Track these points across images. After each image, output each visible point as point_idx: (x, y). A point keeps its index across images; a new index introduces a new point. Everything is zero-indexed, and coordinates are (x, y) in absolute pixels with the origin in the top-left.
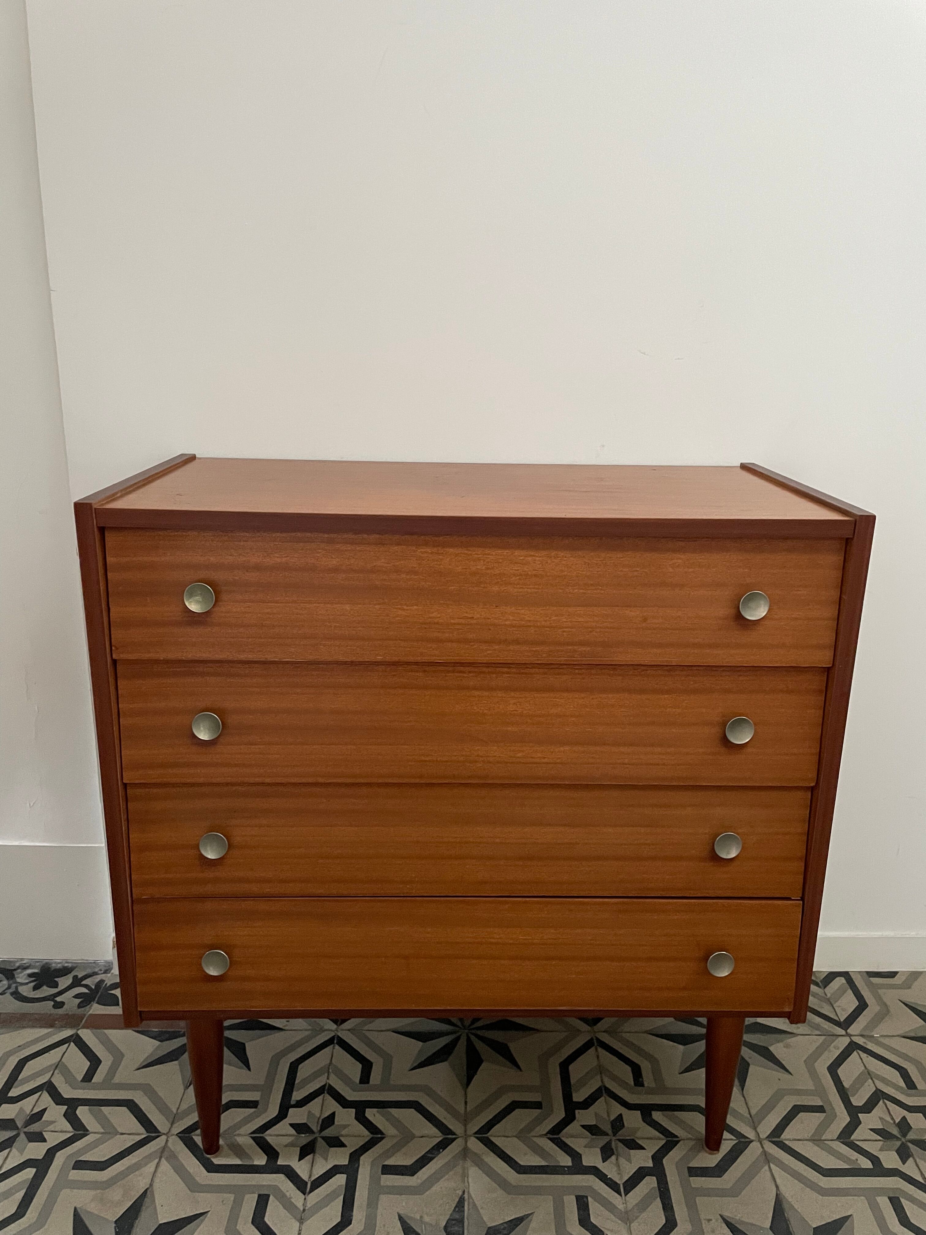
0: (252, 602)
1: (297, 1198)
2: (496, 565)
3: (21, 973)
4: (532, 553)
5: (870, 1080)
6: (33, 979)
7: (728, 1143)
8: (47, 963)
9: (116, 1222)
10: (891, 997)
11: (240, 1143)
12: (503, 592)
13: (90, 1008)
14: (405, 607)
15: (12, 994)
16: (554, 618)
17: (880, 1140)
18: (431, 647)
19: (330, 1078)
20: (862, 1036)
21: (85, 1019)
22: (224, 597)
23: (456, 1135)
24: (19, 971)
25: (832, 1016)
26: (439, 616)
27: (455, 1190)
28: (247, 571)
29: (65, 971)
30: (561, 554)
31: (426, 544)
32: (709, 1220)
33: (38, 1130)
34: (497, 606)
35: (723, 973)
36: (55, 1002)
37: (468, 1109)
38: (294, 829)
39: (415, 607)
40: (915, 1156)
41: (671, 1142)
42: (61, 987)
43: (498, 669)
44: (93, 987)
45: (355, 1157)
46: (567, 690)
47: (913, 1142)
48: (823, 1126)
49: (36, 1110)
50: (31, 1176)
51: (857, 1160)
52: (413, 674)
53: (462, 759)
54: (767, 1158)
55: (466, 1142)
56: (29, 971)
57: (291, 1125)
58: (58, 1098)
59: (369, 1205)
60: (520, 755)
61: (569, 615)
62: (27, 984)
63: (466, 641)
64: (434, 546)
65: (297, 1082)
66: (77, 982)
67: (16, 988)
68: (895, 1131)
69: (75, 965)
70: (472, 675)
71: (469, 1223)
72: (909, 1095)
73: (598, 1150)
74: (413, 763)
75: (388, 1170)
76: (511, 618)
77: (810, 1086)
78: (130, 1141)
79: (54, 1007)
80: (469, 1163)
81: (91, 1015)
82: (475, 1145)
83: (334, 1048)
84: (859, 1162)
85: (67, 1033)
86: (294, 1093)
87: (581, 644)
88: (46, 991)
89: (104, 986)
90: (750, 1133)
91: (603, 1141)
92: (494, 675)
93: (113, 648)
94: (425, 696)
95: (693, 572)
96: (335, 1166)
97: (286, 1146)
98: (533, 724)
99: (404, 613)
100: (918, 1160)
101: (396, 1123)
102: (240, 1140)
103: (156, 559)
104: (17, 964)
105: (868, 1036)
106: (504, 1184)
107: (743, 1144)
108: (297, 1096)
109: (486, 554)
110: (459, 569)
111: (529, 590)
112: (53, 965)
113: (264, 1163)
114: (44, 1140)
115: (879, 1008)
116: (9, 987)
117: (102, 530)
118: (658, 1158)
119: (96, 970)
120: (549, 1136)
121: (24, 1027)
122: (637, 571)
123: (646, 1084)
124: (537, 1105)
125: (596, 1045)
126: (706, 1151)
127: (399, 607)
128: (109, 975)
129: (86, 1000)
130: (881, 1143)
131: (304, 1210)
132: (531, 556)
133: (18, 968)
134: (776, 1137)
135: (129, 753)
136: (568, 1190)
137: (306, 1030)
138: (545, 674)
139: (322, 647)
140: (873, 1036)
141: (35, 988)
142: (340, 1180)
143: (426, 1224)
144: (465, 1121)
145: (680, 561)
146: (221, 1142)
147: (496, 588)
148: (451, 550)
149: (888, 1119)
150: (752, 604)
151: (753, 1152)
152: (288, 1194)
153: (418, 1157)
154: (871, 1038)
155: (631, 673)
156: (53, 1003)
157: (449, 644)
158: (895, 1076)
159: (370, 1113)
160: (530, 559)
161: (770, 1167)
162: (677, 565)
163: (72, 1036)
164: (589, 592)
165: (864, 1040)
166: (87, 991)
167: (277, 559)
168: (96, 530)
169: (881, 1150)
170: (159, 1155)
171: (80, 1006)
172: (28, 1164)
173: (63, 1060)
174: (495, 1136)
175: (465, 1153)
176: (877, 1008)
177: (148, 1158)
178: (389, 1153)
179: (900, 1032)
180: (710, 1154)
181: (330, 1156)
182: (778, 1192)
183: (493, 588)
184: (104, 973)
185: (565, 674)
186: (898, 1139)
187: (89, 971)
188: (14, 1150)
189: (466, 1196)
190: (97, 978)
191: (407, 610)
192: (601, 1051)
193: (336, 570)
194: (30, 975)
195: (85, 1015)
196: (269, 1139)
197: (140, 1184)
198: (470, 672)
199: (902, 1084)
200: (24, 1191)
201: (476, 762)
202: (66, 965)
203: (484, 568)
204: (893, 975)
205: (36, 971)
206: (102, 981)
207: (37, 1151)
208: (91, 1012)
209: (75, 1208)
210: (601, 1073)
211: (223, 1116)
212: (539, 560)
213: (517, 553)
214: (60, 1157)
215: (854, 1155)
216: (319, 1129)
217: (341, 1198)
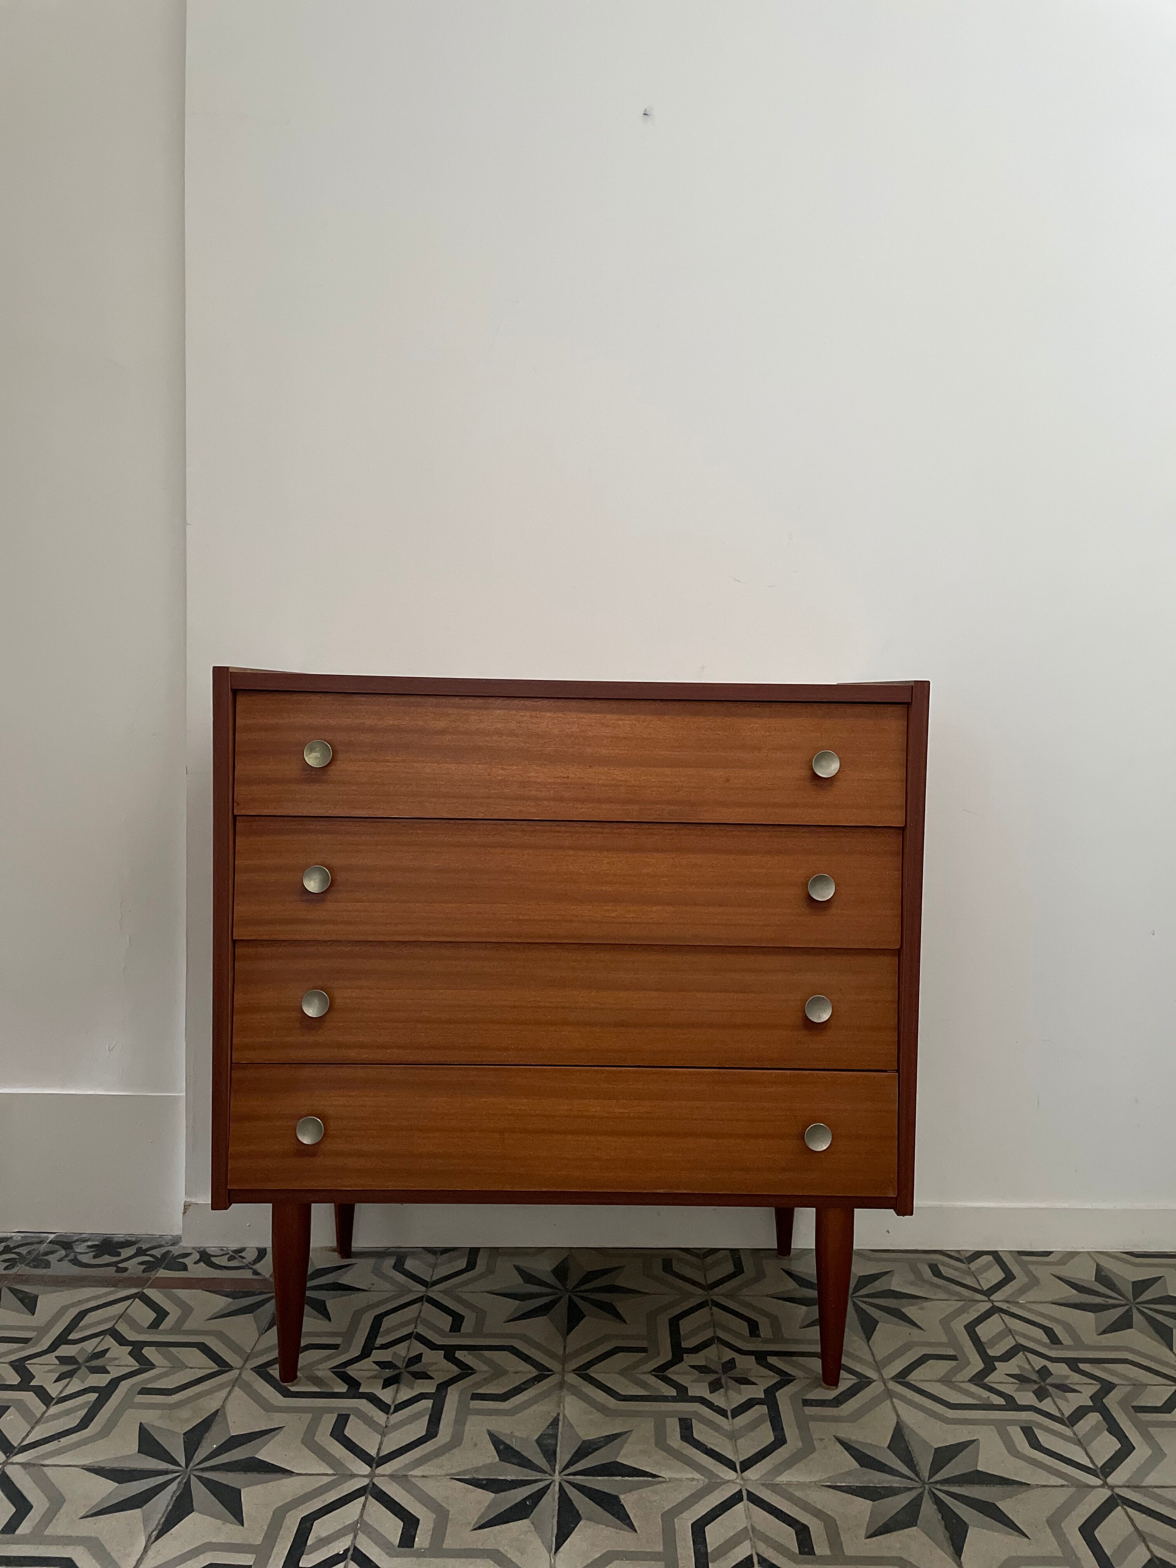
0: (366, 761)
1: (380, 1417)
2: (589, 728)
3: (80, 1245)
4: (623, 717)
5: (1011, 1336)
6: (93, 1249)
7: (846, 1381)
8: (107, 1237)
9: (184, 1434)
10: (1042, 1272)
11: (319, 1376)
12: (596, 753)
13: (157, 1272)
14: (505, 767)
15: (70, 1261)
16: (643, 778)
17: (1015, 1383)
18: (529, 805)
19: (418, 1327)
20: (1007, 1302)
21: (150, 1282)
22: (340, 756)
23: (552, 1371)
24: (77, 1243)
25: (977, 1286)
26: (536, 775)
27: (549, 1413)
28: (362, 733)
29: (127, 1244)
30: (649, 718)
31: (526, 709)
32: (821, 1440)
33: (101, 1364)
34: (590, 767)
35: (821, 1146)
36: (118, 1267)
37: (567, 1352)
38: (394, 991)
39: (515, 767)
40: (1053, 1396)
41: (786, 1379)
42: (122, 1257)
43: (592, 829)
44: (159, 1257)
45: (443, 1387)
46: (657, 850)
47: (1052, 1385)
48: (954, 1371)
49: (99, 1349)
50: (94, 1399)
51: (989, 1397)
52: (512, 833)
53: (557, 918)
54: (890, 1394)
55: (563, 1377)
56: (89, 1243)
57: (375, 1362)
58: (121, 1341)
59: (456, 1422)
60: (613, 915)
61: (657, 776)
62: (87, 1253)
63: (562, 799)
64: (533, 711)
65: (381, 1330)
66: (140, 1252)
67: (75, 1256)
68: (1035, 1377)
69: (139, 1239)
70: (567, 834)
71: (562, 1437)
72: (1051, 1349)
73: (706, 1384)
74: (511, 922)
75: (476, 1397)
76: (603, 778)
77: (944, 1339)
78: (201, 1373)
79: (117, 1271)
80: (565, 1392)
81: (157, 1278)
82: (572, 1379)
83: (422, 1305)
84: (991, 1398)
85: (133, 1291)
86: (378, 1339)
87: (669, 803)
88: (107, 1259)
89: (171, 1256)
90: (871, 1374)
91: (712, 1377)
92: (589, 835)
93: (235, 804)
94: (523, 855)
95: (770, 736)
96: (421, 1394)
97: (369, 1378)
98: (626, 884)
99: (504, 772)
100: (1056, 1399)
101: (489, 1362)
102: (319, 1374)
103: (282, 721)
104: (76, 1238)
105: (1013, 1302)
106: (603, 1409)
107: (864, 1382)
108: (380, 1341)
109: (580, 718)
110: (556, 732)
111: (620, 752)
112: (115, 1239)
113: (345, 1390)
114: (108, 1372)
115: (1027, 1280)
116: (66, 1256)
117: (235, 692)
118: (770, 1392)
119: (163, 1243)
120: (653, 1373)
121: (85, 1287)
122: (719, 734)
123: (762, 1335)
124: (643, 1350)
125: (710, 1305)
126: (824, 1388)
127: (500, 766)
128: (177, 1247)
129: (150, 1267)
130: (1017, 1386)
131: (386, 1426)
132: (621, 720)
133: (77, 1240)
134: (901, 1378)
135: (242, 909)
136: (671, 1414)
137: (393, 1291)
138: (637, 834)
139: (427, 804)
140: (1017, 1302)
141: (94, 1257)
142: (427, 1404)
143: (516, 1437)
144: (564, 1359)
145: (757, 725)
146: (299, 1374)
147: (589, 750)
148: (549, 714)
149: (1027, 1366)
150: (824, 763)
151: (875, 1389)
152: (369, 1415)
153: (511, 1387)
154: (1016, 1303)
155: (717, 833)
156: (115, 1268)
157: (545, 803)
158: (1040, 1334)
159: (459, 1354)
160: (620, 722)
161: (892, 1403)
162: (755, 728)
163: (138, 1293)
164: (675, 753)
165: (1009, 1305)
166: (152, 1260)
167: (390, 722)
168: (230, 690)
169: (1017, 1390)
170: (232, 1384)
171: (144, 1271)
172: (92, 1389)
173: (128, 1311)
174: (595, 1372)
175: (562, 1385)
176: (1025, 1280)
177: (221, 1387)
178: (479, 1384)
179: (1050, 1299)
180: (827, 1389)
181: (415, 1386)
182: (899, 1421)
183: (587, 750)
184: (171, 1245)
185: (655, 834)
186: (1035, 1382)
187: (155, 1244)
188: (74, 1379)
189: (561, 1417)
190: (163, 1250)
191: (507, 769)
192: (715, 1309)
193: (443, 732)
194: (89, 1247)
195: (150, 1278)
196: (350, 1373)
197: (211, 1404)
198: (566, 832)
199: (1046, 1340)
200: (86, 1410)
201: (571, 921)
202: (130, 1239)
203: (578, 730)
204: (1048, 1254)
205: (96, 1243)
206: (168, 1252)
207: (101, 1380)
208: (157, 1276)
209: (141, 1423)
210: (714, 1327)
211: (301, 1355)
212: (629, 724)
213: (609, 716)
214: (124, 1386)
215: (985, 1394)
216: (404, 1365)
217: (427, 1417)
